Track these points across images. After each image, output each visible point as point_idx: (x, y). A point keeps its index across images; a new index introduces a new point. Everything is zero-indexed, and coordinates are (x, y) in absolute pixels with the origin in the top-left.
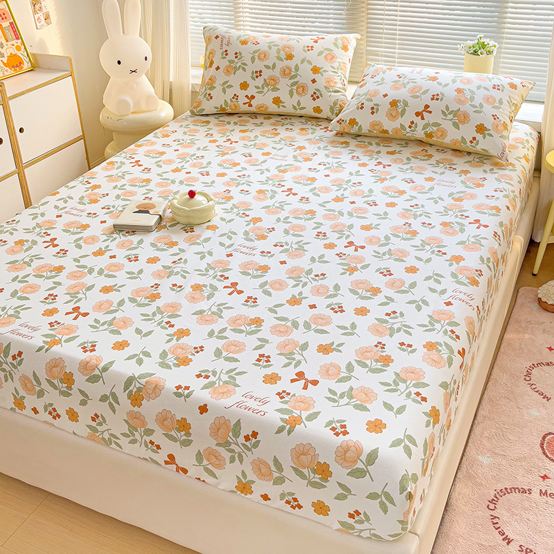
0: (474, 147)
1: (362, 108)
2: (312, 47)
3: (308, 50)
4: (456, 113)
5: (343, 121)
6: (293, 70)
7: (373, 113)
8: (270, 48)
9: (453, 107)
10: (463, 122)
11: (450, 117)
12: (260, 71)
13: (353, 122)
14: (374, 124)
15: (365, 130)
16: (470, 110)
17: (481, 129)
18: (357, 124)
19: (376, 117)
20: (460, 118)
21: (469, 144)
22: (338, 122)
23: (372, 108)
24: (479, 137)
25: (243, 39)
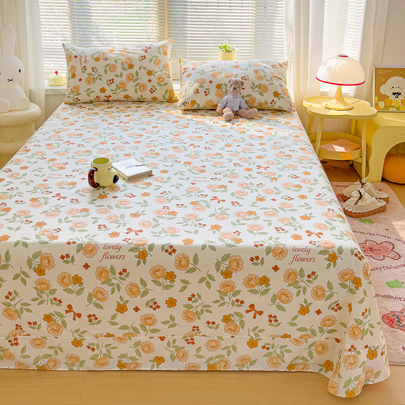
0: (273, 106)
1: (198, 92)
2: (145, 56)
3: (143, 59)
4: (259, 86)
5: (187, 103)
6: (135, 75)
7: (206, 95)
8: (116, 61)
9: (257, 83)
12: (113, 80)
13: (194, 102)
14: (208, 102)
15: (201, 106)
16: (267, 83)
17: (276, 94)
18: (196, 103)
19: (209, 97)
20: (263, 89)
21: (270, 105)
22: (183, 104)
23: (205, 92)
24: (276, 99)
25: (95, 56)
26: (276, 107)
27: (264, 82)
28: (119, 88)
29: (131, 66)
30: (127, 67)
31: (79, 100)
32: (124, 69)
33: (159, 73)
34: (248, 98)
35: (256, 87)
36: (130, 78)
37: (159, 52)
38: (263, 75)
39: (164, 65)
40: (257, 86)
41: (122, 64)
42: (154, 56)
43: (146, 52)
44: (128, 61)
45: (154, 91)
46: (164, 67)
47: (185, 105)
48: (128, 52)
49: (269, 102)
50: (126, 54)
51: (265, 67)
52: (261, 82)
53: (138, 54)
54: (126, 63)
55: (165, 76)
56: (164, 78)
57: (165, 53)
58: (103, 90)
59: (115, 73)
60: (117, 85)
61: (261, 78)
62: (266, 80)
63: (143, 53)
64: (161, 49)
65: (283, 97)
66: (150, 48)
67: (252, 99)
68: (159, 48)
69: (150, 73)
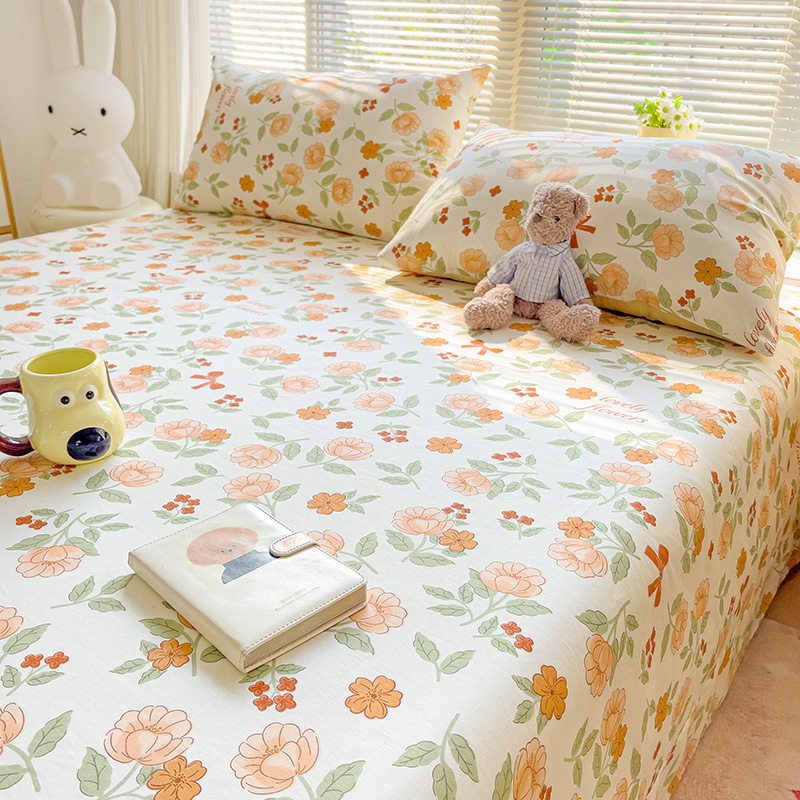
10: (666, 253)
11: (638, 239)
13: (424, 250)
26: (698, 320)
27: (677, 217)
28: (284, 184)
29: (326, 125)
30: (315, 124)
31: (196, 202)
32: (307, 130)
33: (399, 156)
34: (600, 268)
35: (637, 232)
36: (315, 158)
37: (423, 96)
38: (683, 190)
39: (425, 135)
40: (644, 226)
41: (308, 117)
42: (402, 106)
43: (386, 90)
44: (326, 110)
45: (371, 206)
46: (425, 140)
47: (398, 255)
48: (339, 87)
49: (675, 298)
50: (330, 90)
51: (712, 167)
52: (662, 214)
53: (360, 93)
54: (318, 113)
55: (415, 167)
56: (409, 174)
57: (444, 102)
58: (247, 184)
59: (281, 139)
60: (279, 174)
61: (670, 200)
62: (688, 212)
63: (377, 94)
64: (434, 87)
65: (732, 288)
66: (403, 81)
67: (616, 274)
68: (427, 84)
69: (370, 150)
